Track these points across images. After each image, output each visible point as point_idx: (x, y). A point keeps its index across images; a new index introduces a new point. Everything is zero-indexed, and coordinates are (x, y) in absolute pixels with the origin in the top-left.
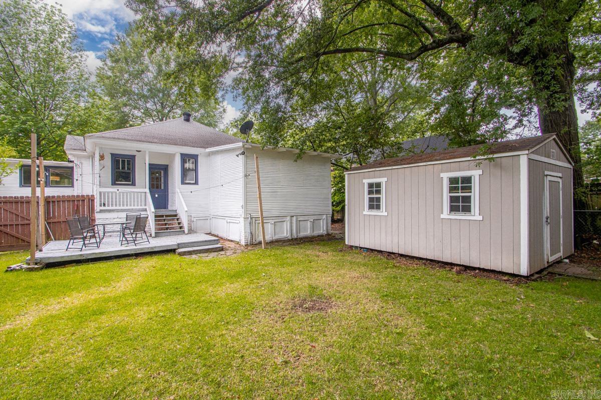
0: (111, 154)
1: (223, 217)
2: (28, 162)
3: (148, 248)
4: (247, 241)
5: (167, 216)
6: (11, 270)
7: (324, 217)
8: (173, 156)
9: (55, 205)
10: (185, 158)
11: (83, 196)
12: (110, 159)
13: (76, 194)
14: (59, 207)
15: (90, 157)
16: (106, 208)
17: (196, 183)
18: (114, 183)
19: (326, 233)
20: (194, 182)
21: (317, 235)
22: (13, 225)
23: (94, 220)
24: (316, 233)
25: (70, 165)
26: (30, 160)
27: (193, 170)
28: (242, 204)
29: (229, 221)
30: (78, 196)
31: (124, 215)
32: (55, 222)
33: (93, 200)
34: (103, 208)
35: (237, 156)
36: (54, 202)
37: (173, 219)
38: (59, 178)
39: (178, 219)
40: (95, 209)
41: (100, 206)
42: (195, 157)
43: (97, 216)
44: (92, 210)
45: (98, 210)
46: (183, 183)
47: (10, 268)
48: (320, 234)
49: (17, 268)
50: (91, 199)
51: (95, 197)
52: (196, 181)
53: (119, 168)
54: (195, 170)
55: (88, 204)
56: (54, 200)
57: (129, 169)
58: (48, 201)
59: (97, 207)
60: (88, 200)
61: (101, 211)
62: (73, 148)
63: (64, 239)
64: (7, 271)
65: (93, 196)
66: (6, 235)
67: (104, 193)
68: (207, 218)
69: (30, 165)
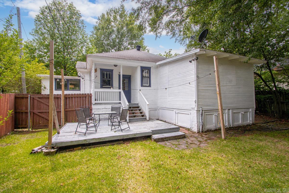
0: (100, 69)
1: (172, 109)
2: (60, 77)
3: (132, 135)
4: (199, 129)
5: (133, 107)
6: (35, 153)
7: (250, 110)
8: (136, 68)
9: (70, 99)
10: (143, 69)
11: (85, 94)
12: (100, 72)
13: (81, 93)
14: (72, 101)
15: (88, 72)
16: (98, 102)
17: (150, 86)
18: (102, 87)
19: (251, 123)
20: (148, 85)
21: (246, 124)
22: (47, 112)
23: (91, 110)
24: (245, 123)
25: (79, 78)
26: (61, 76)
27: (148, 77)
28: (194, 100)
29: (177, 112)
30: (83, 94)
31: (110, 106)
32: (70, 111)
33: (91, 97)
34: (96, 102)
35: (190, 62)
36: (69, 98)
37: (136, 110)
38: (73, 86)
39: (140, 110)
40: (92, 102)
41: (95, 100)
42: (149, 69)
43: (93, 107)
44: (90, 103)
45: (94, 103)
46: (142, 86)
47: (34, 150)
48: (248, 124)
49: (39, 151)
50: (90, 96)
51: (92, 95)
52: (149, 85)
53: (104, 78)
54: (149, 77)
55: (88, 99)
56: (69, 96)
57: (110, 78)
58: (67, 97)
59: (93, 102)
60: (88, 96)
61: (96, 104)
62: (81, 67)
63: (75, 122)
64: (31, 153)
65: (91, 94)
66: (43, 119)
67: (97, 92)
68: (156, 109)
69: (61, 79)
